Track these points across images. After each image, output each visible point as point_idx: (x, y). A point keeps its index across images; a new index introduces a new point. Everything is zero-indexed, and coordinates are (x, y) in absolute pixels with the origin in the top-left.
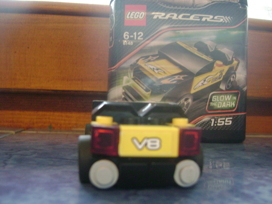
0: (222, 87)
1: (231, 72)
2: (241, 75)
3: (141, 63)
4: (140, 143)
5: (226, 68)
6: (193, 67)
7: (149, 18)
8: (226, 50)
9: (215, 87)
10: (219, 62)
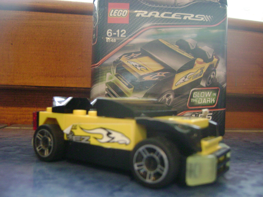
0: (203, 84)
1: (211, 69)
2: (220, 72)
3: (124, 60)
5: (206, 65)
6: (175, 64)
7: (132, 16)
8: (206, 48)
9: (195, 84)
10: (200, 60)
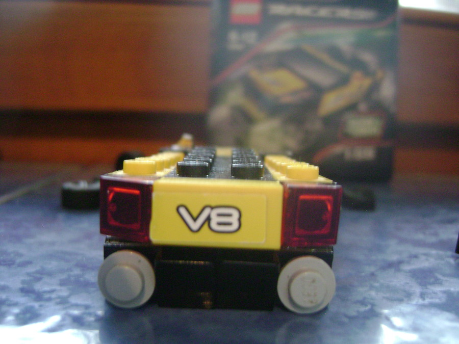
0: (363, 107)
1: (375, 87)
4: (195, 219)
8: (368, 57)
9: (352, 108)
10: (358, 74)
